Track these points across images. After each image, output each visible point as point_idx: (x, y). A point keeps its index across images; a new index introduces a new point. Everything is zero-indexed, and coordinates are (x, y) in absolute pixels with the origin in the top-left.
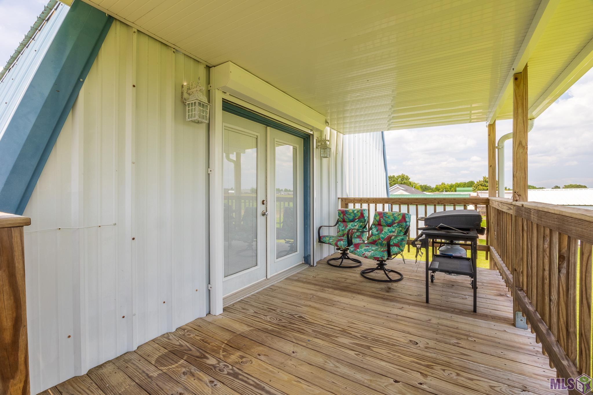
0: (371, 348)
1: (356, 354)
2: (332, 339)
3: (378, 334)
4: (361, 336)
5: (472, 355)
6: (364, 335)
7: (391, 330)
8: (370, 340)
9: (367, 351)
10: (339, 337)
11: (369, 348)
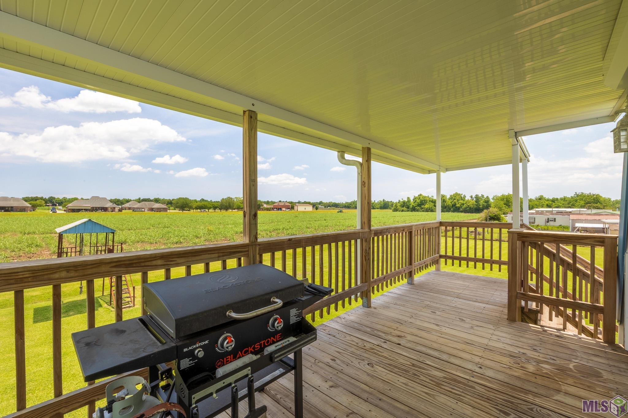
0: (411, 365)
1: (425, 361)
2: (449, 376)
3: (401, 377)
4: (419, 376)
5: (335, 353)
6: (416, 377)
7: (386, 380)
8: (411, 372)
9: (415, 362)
10: (443, 378)
11: (413, 365)
